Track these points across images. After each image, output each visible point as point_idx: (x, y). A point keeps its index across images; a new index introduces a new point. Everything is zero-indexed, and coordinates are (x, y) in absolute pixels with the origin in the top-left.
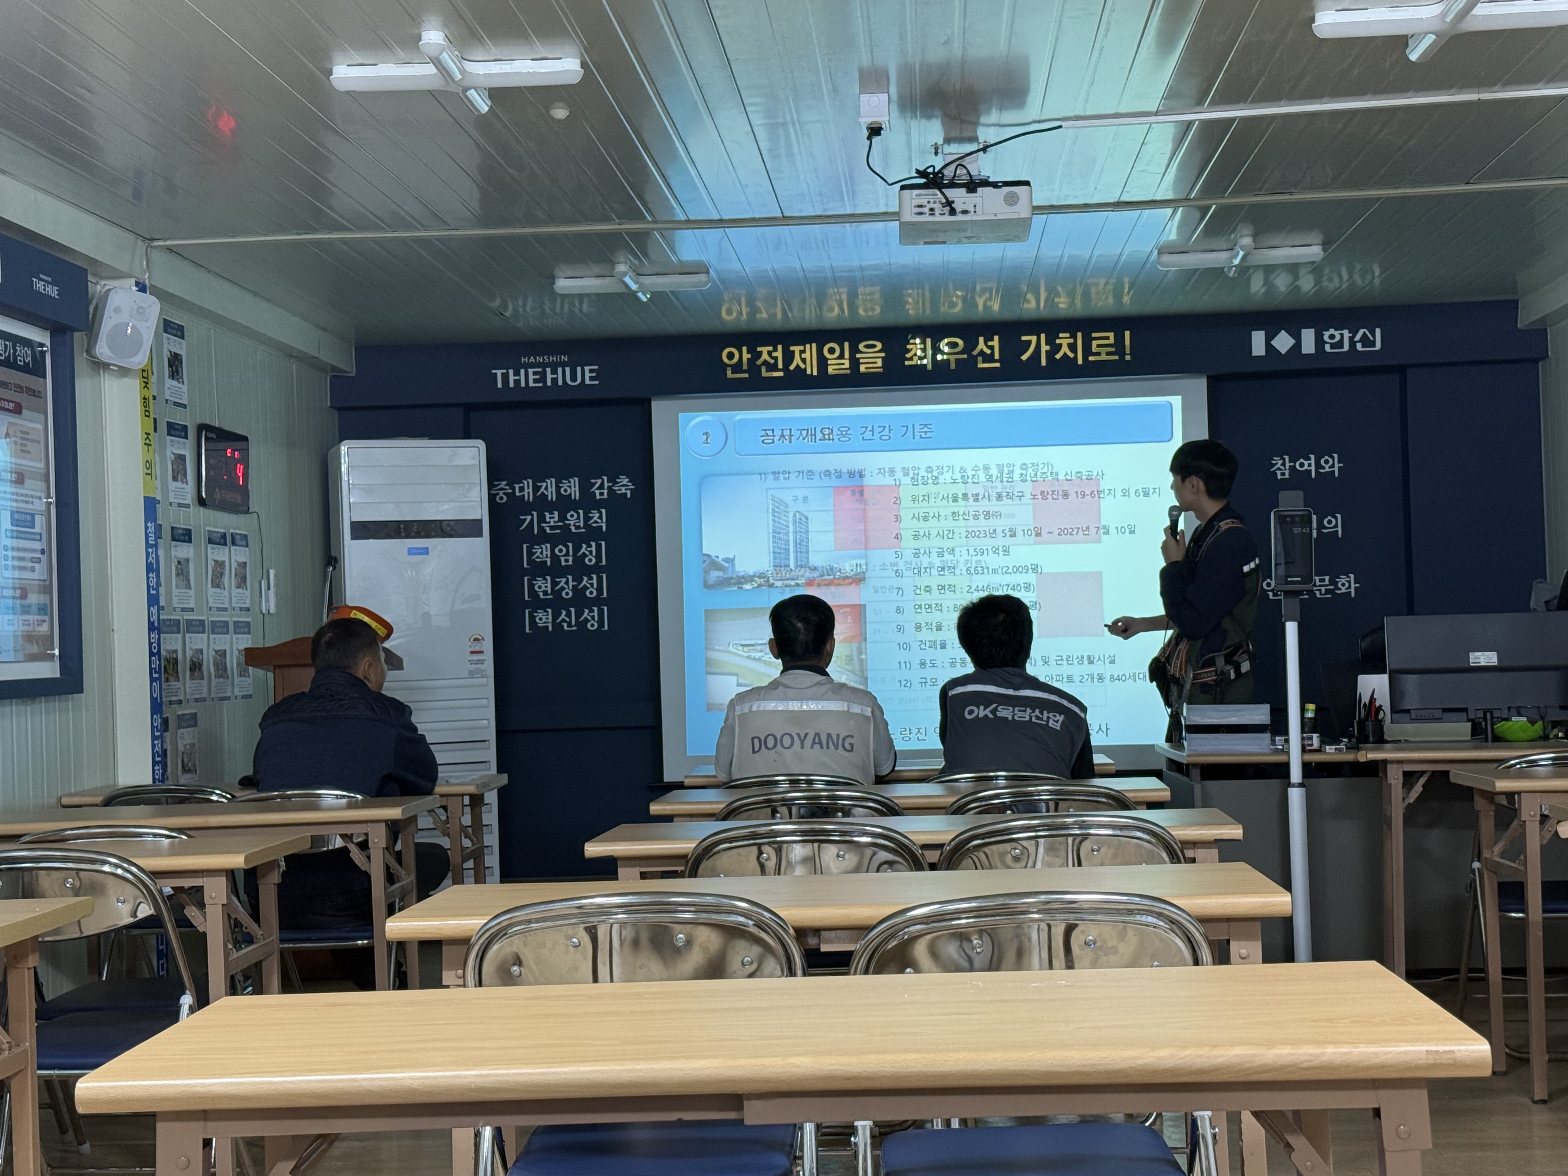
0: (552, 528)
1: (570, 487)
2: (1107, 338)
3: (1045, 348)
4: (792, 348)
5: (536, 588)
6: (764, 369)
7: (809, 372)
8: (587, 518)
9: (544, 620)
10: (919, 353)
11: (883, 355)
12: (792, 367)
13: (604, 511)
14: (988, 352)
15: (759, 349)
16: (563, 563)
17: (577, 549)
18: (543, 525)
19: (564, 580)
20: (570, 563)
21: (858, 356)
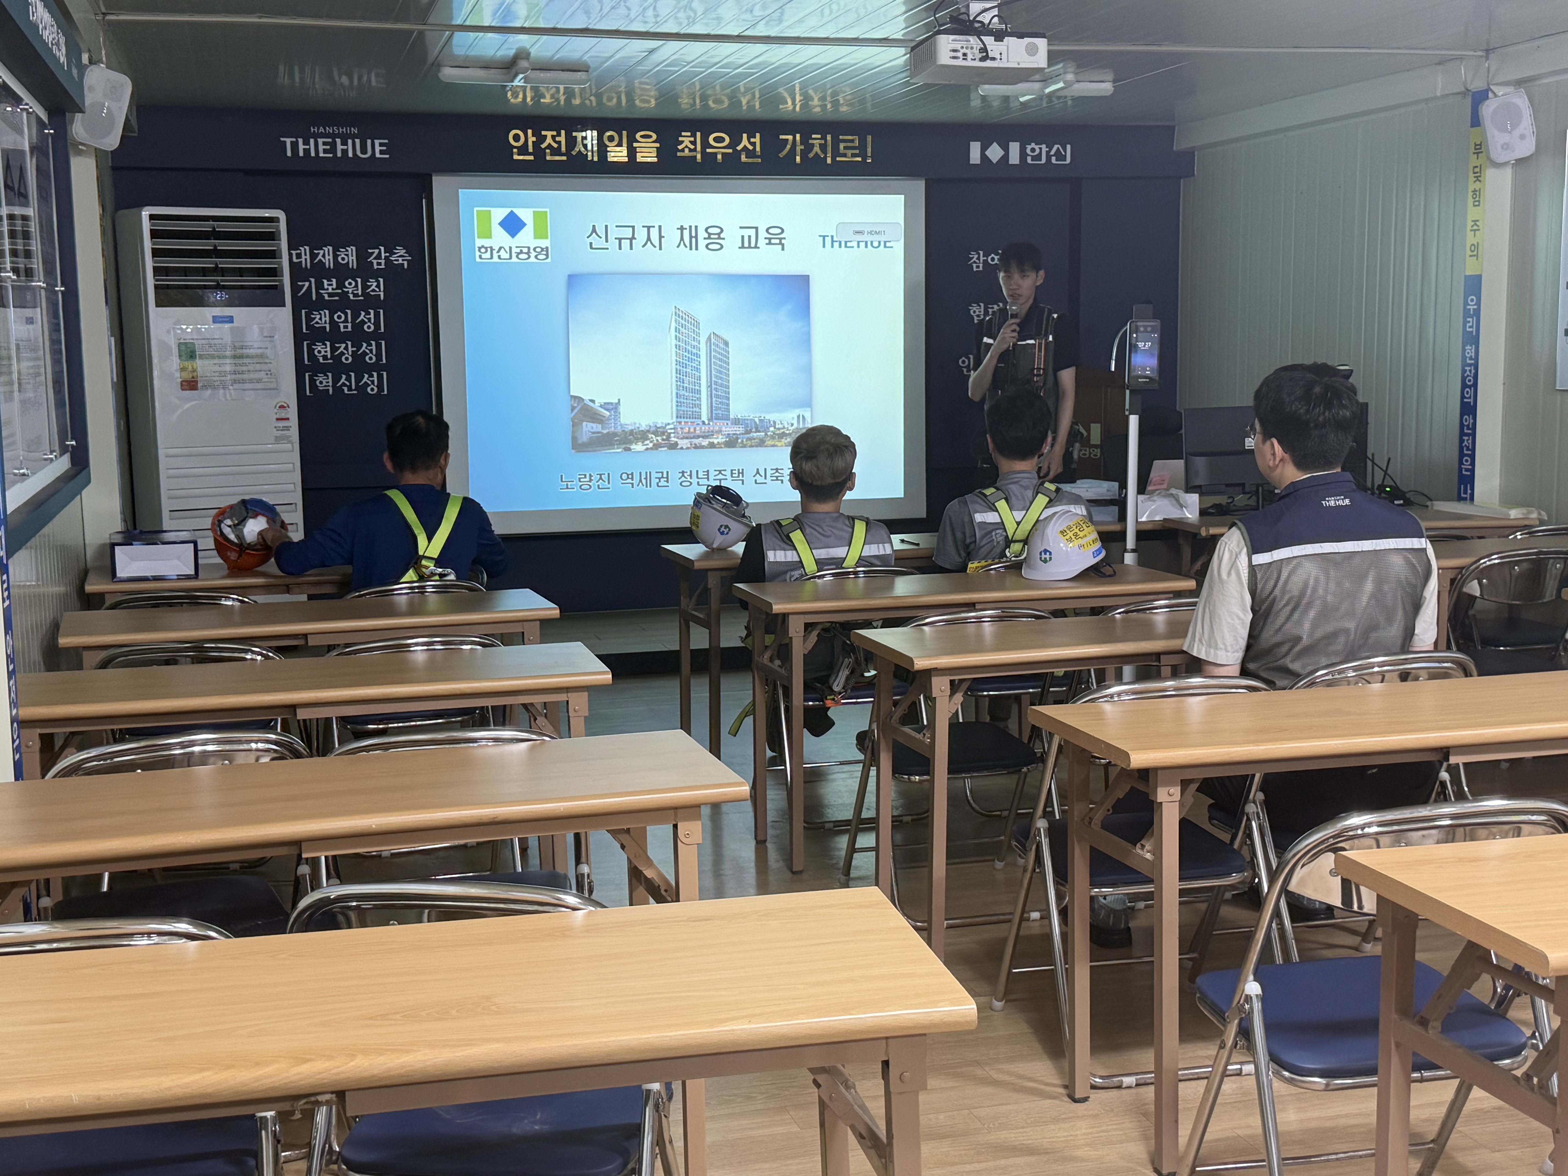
0: (330, 295)
1: (347, 255)
3: (799, 148)
4: (574, 134)
5: (316, 352)
6: (548, 152)
7: (590, 158)
8: (365, 287)
9: (324, 384)
10: (690, 146)
11: (658, 145)
12: (574, 153)
13: (381, 280)
14: (751, 148)
15: (543, 133)
16: (342, 330)
17: (356, 316)
18: (320, 291)
19: (343, 345)
20: (350, 329)
21: (635, 145)
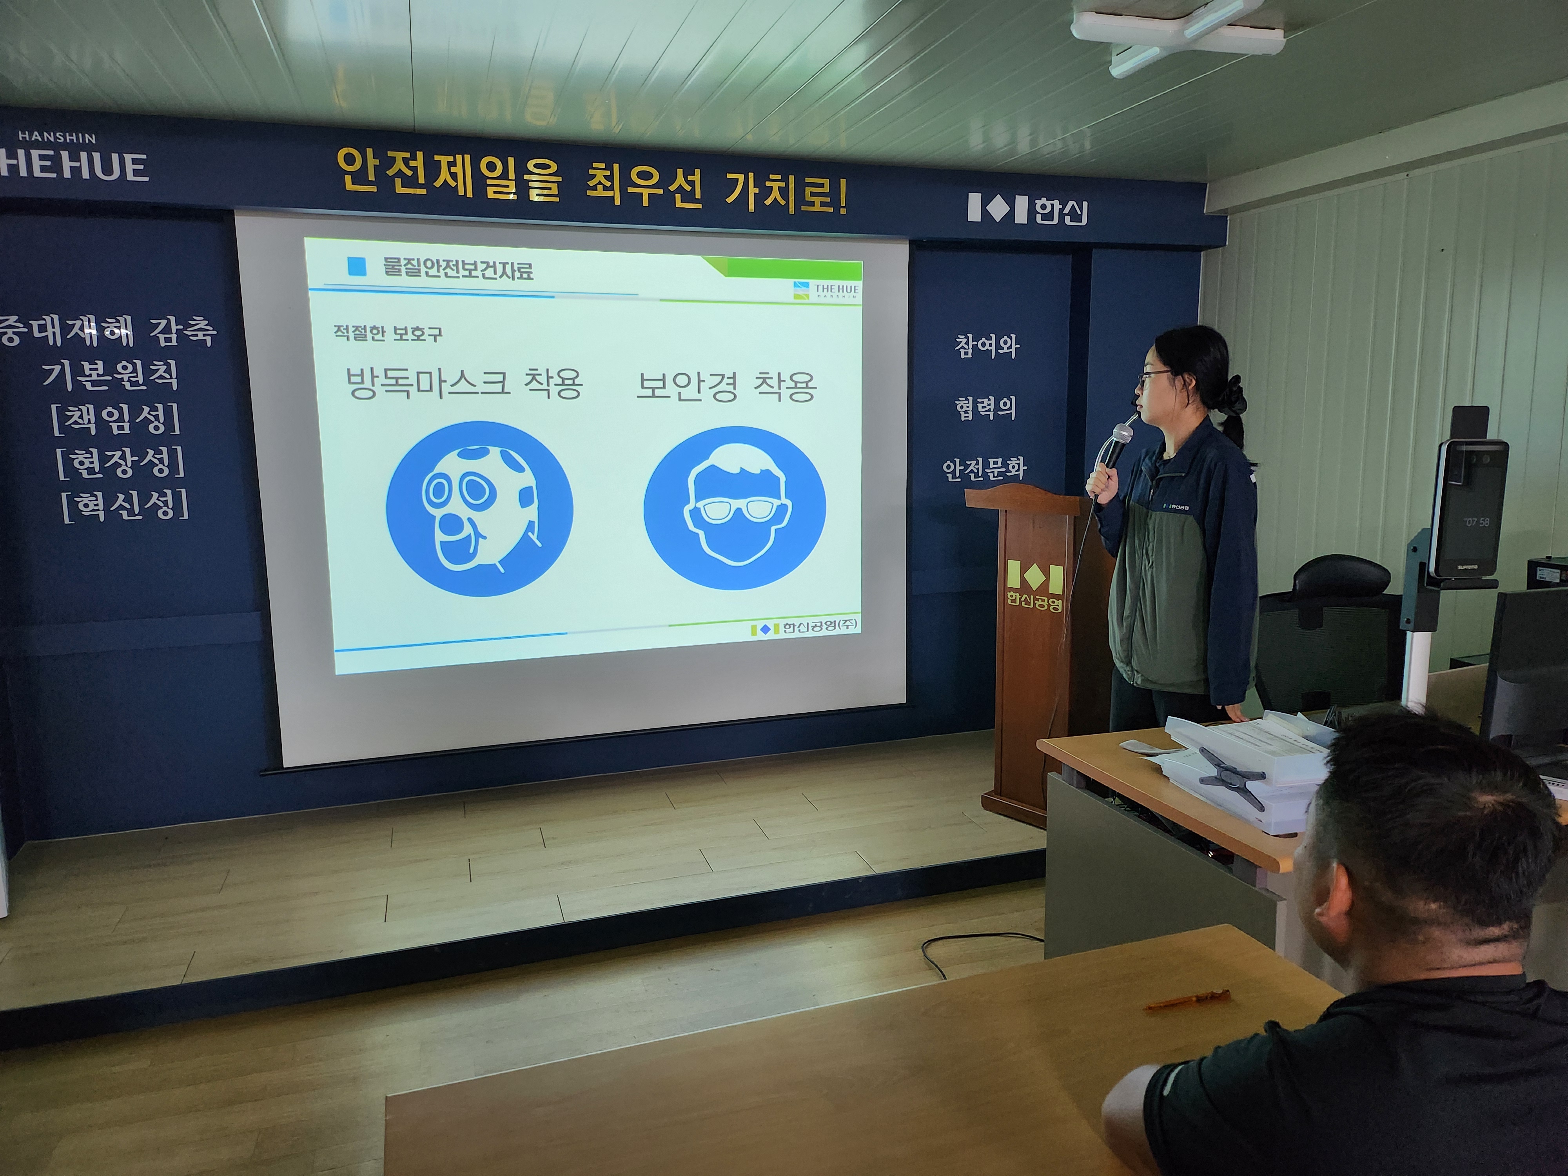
0: (94, 383)
1: (119, 328)
2: (822, 185)
3: (753, 190)
4: (437, 158)
5: (76, 464)
6: (398, 181)
7: (461, 192)
8: (148, 372)
9: (92, 507)
10: (604, 181)
11: (560, 179)
12: (438, 183)
13: (173, 363)
14: (688, 188)
15: (390, 154)
16: (116, 431)
17: (135, 412)
18: (78, 378)
19: (118, 454)
20: (127, 431)
21: (526, 177)
